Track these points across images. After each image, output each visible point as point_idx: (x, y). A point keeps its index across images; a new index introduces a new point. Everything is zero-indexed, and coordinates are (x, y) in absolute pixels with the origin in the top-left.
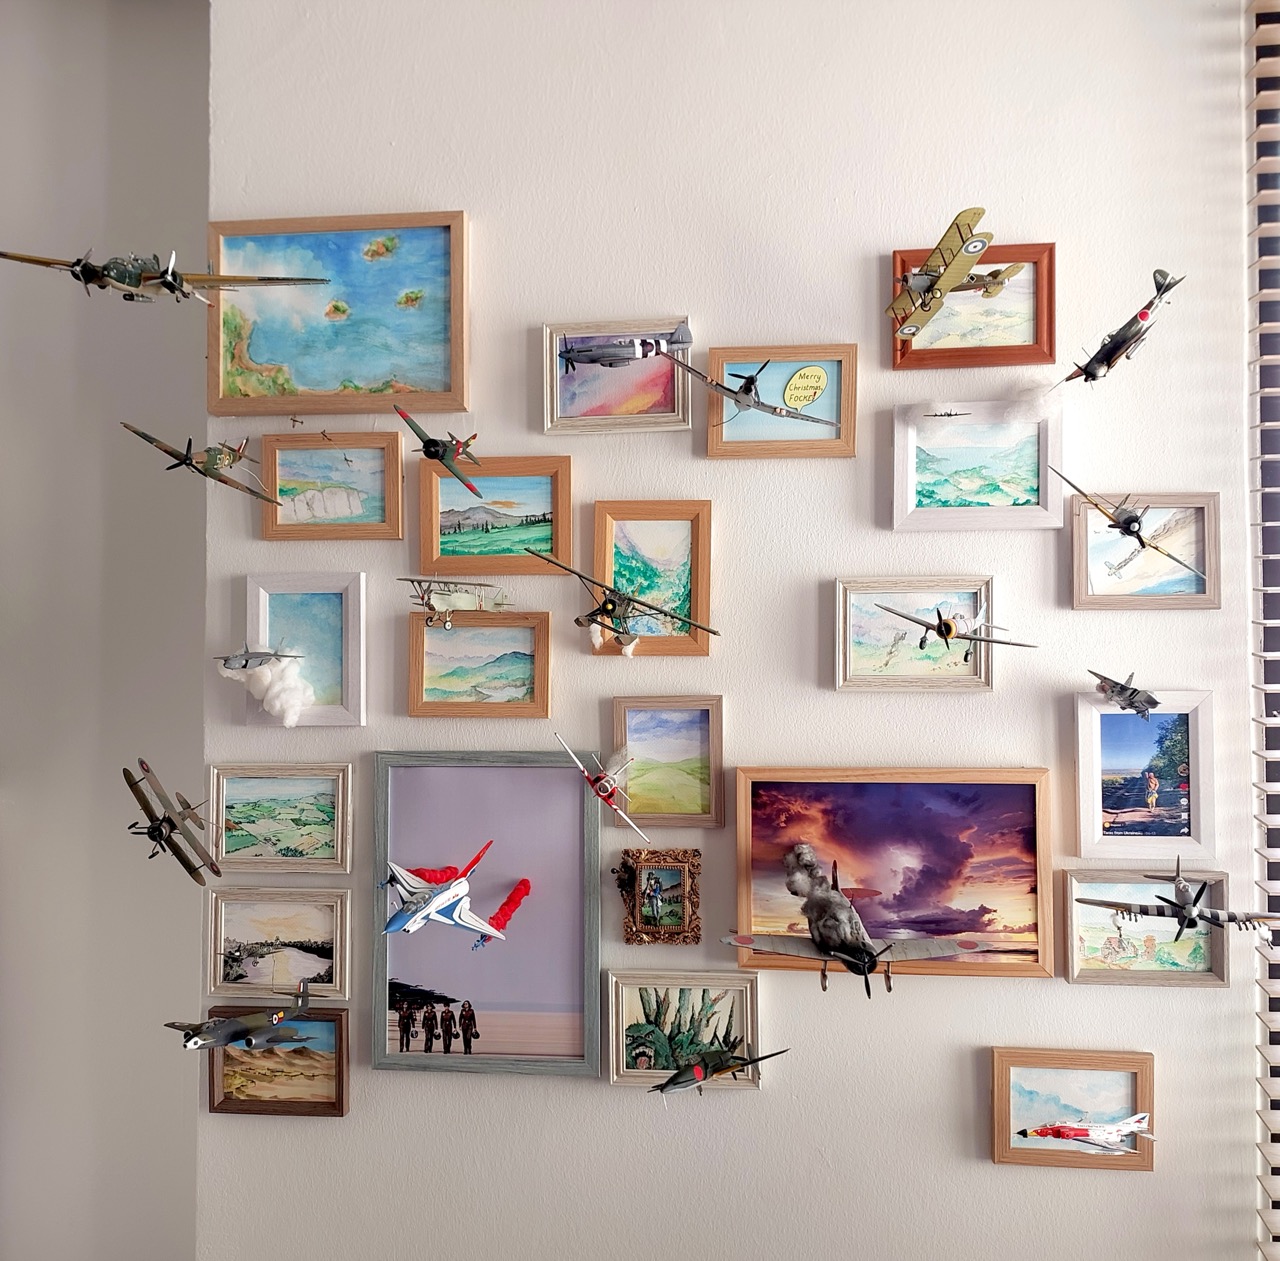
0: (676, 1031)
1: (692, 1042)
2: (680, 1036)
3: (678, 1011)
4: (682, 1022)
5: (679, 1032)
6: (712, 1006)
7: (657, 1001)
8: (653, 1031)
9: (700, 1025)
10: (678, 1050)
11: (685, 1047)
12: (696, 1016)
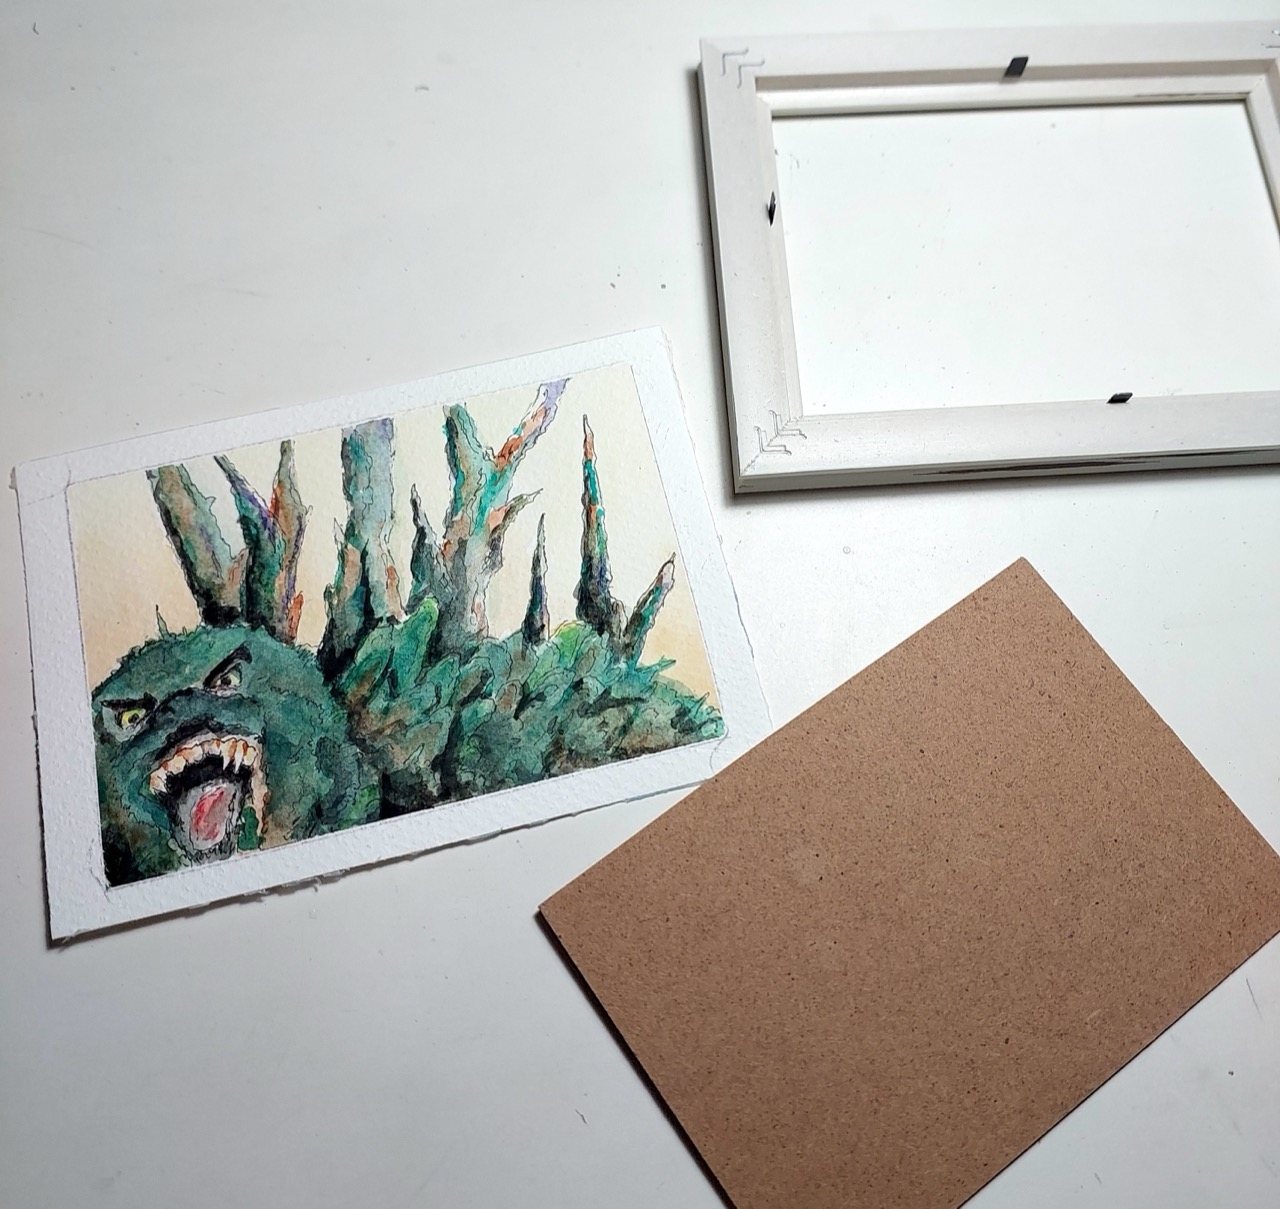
0: (355, 622)
1: (435, 651)
2: (377, 640)
3: (351, 533)
4: (377, 576)
5: (369, 620)
6: (498, 477)
7: (244, 521)
8: (243, 653)
9: (458, 572)
10: (379, 703)
11: (407, 680)
12: (436, 538)
